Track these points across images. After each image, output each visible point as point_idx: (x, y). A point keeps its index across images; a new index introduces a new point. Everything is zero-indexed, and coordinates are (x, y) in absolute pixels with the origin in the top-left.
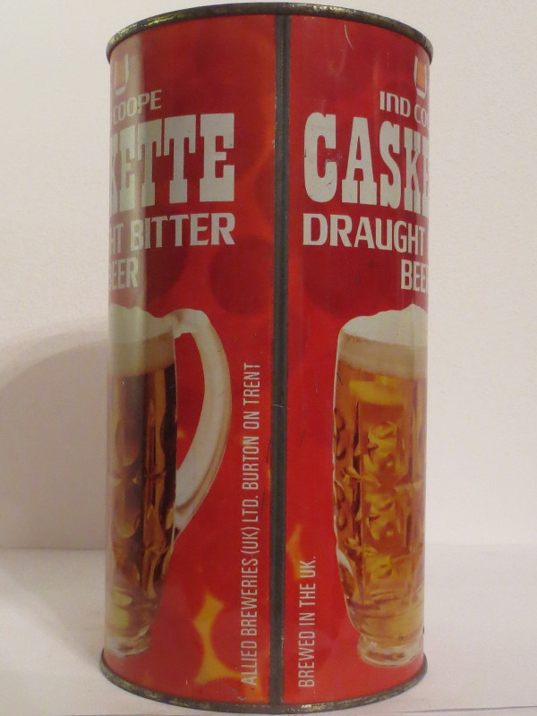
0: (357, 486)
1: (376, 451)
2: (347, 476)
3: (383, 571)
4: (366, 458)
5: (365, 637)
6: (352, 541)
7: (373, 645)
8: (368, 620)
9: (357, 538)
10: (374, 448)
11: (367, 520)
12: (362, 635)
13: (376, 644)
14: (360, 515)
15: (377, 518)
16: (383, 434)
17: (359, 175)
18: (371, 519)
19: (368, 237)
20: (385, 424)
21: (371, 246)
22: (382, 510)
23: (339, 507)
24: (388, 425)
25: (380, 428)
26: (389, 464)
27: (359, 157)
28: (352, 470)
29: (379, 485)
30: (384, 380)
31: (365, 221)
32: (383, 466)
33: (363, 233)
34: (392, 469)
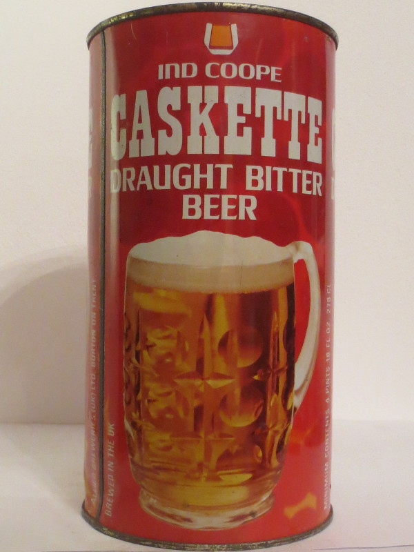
0: (138, 374)
1: (155, 348)
2: (131, 365)
3: (162, 445)
4: (145, 353)
5: (145, 493)
6: (134, 414)
7: (153, 501)
8: (147, 479)
9: (138, 413)
10: (151, 346)
11: (146, 401)
12: (142, 489)
13: (155, 501)
14: (140, 396)
15: (154, 401)
16: (160, 335)
17: (140, 135)
18: (149, 401)
19: (148, 182)
20: (163, 328)
21: (149, 187)
22: (160, 395)
23: (127, 388)
24: (167, 329)
25: (158, 330)
26: (168, 360)
27: (140, 121)
28: (134, 360)
29: (157, 375)
30: (163, 293)
31: (145, 169)
32: (160, 361)
33: (143, 179)
34: (172, 364)
